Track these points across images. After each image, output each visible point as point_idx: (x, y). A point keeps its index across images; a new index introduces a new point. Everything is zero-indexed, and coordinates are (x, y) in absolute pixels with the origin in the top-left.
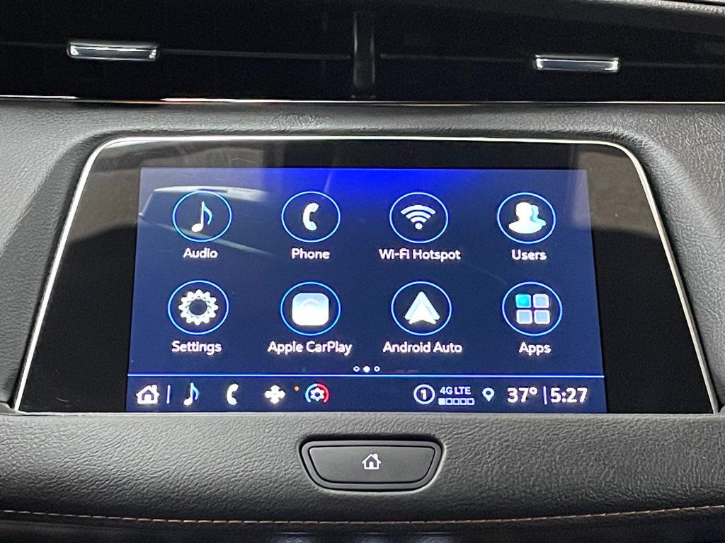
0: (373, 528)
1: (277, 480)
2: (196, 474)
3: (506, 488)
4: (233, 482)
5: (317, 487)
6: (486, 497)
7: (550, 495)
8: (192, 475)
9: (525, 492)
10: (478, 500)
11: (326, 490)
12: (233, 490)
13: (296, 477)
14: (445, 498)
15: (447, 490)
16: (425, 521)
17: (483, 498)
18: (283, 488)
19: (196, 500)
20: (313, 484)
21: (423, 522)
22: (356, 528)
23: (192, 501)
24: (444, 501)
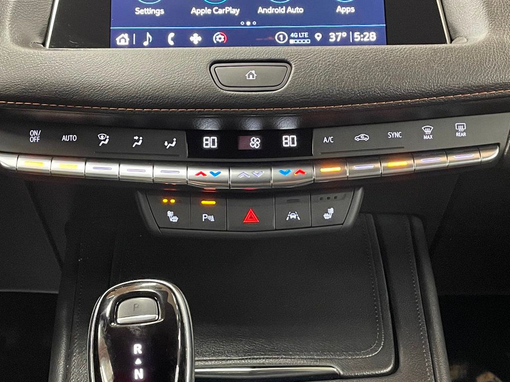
0: (252, 113)
1: (196, 86)
2: (150, 83)
3: (328, 89)
4: (171, 87)
5: (220, 90)
6: (317, 94)
7: (353, 92)
8: (147, 83)
9: (339, 90)
10: (312, 96)
11: (225, 91)
12: (171, 92)
13: (207, 84)
14: (293, 95)
15: (294, 90)
17: (314, 95)
18: (200, 91)
19: (151, 98)
20: (218, 88)
21: (281, 109)
22: (243, 113)
23: (149, 98)
24: (293, 97)
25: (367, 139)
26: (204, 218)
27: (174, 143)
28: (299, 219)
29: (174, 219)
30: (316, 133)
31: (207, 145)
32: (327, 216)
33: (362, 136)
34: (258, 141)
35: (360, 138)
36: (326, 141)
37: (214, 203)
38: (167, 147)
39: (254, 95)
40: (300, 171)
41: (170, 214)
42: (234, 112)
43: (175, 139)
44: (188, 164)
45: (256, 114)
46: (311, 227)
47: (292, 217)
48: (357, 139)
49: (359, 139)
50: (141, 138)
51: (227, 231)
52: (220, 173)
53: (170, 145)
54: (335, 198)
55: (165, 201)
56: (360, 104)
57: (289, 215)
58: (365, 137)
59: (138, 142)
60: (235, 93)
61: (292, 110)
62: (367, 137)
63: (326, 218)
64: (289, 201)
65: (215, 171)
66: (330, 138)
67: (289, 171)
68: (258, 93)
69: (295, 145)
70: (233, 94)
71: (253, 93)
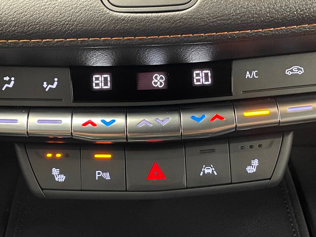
0: (152, 42)
1: (77, 7)
2: (14, 5)
3: (255, 5)
4: (43, 9)
5: (108, 11)
6: (239, 14)
7: (288, 10)
8: (11, 5)
9: (269, 8)
10: (233, 15)
11: (115, 13)
12: (43, 15)
13: (91, 4)
14: (208, 15)
15: (209, 9)
16: (193, 34)
17: (237, 14)
18: (82, 13)
19: (16, 24)
20: (105, 9)
21: (191, 35)
22: (140, 41)
23: (13, 24)
24: (207, 18)
25: (302, 72)
26: (97, 175)
27: (56, 83)
28: (216, 174)
29: (61, 178)
30: (236, 66)
31: (97, 85)
32: (251, 170)
33: (295, 68)
34: (161, 78)
35: (292, 71)
36: (249, 76)
37: (109, 156)
38: (47, 90)
39: (154, 17)
40: (217, 116)
41: (55, 171)
42: (128, 41)
43: (56, 79)
44: (73, 110)
45: (158, 44)
46: (231, 183)
47: (207, 171)
48: (288, 73)
49: (291, 73)
50: (13, 79)
51: (126, 191)
52: (114, 121)
53: (50, 86)
54: (260, 146)
55: (49, 155)
56: (297, 25)
57: (203, 170)
58: (299, 69)
59: (9, 84)
60: (129, 15)
61: (206, 37)
62: (301, 70)
63: (249, 172)
64: (202, 152)
65: (108, 119)
66: (254, 73)
67: (203, 116)
68: (160, 14)
69: (209, 82)
70: (126, 17)
71: (154, 14)
